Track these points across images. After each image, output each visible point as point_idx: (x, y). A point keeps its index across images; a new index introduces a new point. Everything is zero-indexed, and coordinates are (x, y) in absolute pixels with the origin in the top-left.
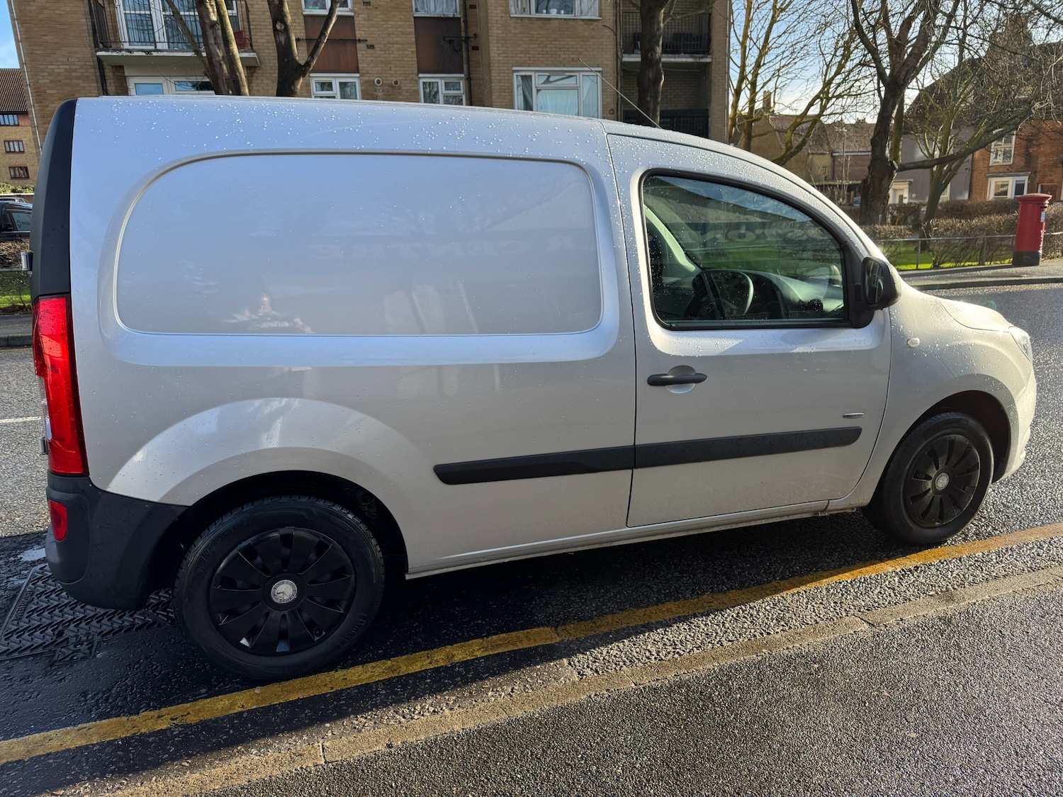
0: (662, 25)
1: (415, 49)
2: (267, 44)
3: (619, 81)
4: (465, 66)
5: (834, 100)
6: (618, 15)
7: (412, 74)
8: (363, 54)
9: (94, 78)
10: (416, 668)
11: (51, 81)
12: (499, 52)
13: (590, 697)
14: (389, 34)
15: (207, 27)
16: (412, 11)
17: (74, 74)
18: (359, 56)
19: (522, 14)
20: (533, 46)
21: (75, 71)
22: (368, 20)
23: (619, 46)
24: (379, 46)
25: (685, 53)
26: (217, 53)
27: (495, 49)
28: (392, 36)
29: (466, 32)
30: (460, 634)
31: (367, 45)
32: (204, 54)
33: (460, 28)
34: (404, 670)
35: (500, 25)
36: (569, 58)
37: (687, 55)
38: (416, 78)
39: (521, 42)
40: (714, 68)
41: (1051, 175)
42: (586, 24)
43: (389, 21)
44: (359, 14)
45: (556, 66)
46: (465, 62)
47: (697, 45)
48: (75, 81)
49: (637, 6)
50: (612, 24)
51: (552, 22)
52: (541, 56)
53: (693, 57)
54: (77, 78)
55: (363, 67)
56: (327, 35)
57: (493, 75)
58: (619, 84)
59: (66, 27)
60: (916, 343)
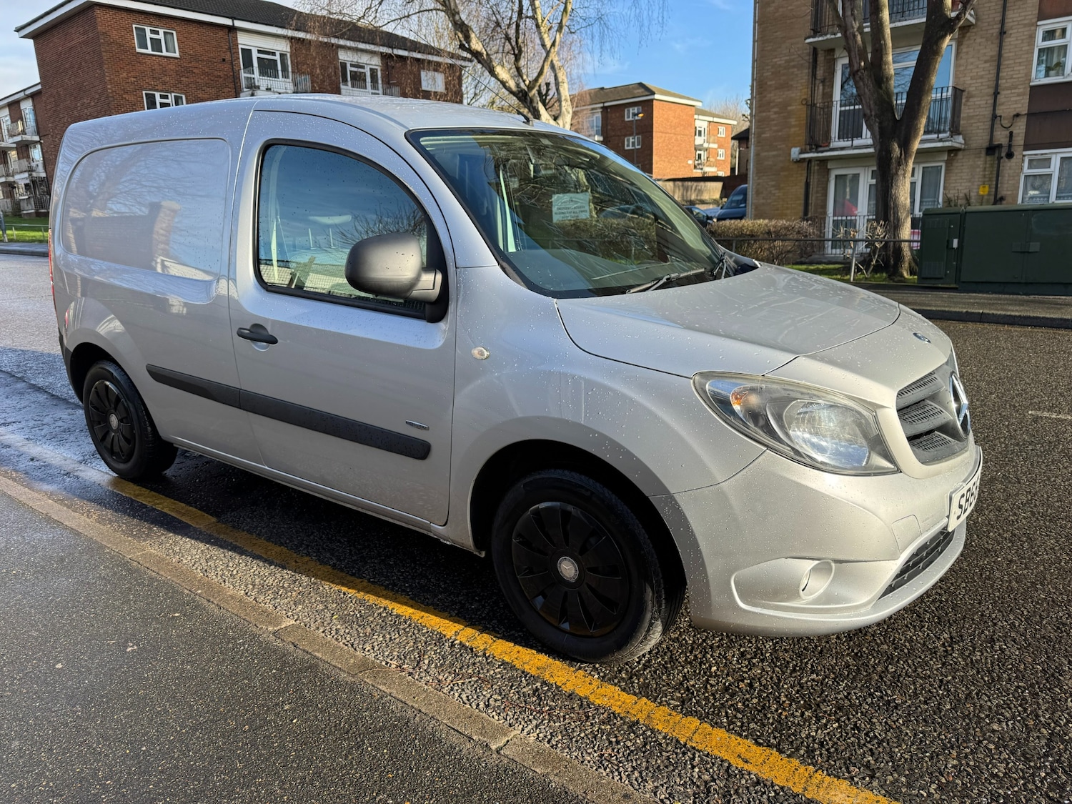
9: (807, 64)
11: (773, 73)
17: (792, 64)
21: (793, 60)
48: (791, 70)
54: (794, 67)
59: (793, 20)
60: (483, 354)
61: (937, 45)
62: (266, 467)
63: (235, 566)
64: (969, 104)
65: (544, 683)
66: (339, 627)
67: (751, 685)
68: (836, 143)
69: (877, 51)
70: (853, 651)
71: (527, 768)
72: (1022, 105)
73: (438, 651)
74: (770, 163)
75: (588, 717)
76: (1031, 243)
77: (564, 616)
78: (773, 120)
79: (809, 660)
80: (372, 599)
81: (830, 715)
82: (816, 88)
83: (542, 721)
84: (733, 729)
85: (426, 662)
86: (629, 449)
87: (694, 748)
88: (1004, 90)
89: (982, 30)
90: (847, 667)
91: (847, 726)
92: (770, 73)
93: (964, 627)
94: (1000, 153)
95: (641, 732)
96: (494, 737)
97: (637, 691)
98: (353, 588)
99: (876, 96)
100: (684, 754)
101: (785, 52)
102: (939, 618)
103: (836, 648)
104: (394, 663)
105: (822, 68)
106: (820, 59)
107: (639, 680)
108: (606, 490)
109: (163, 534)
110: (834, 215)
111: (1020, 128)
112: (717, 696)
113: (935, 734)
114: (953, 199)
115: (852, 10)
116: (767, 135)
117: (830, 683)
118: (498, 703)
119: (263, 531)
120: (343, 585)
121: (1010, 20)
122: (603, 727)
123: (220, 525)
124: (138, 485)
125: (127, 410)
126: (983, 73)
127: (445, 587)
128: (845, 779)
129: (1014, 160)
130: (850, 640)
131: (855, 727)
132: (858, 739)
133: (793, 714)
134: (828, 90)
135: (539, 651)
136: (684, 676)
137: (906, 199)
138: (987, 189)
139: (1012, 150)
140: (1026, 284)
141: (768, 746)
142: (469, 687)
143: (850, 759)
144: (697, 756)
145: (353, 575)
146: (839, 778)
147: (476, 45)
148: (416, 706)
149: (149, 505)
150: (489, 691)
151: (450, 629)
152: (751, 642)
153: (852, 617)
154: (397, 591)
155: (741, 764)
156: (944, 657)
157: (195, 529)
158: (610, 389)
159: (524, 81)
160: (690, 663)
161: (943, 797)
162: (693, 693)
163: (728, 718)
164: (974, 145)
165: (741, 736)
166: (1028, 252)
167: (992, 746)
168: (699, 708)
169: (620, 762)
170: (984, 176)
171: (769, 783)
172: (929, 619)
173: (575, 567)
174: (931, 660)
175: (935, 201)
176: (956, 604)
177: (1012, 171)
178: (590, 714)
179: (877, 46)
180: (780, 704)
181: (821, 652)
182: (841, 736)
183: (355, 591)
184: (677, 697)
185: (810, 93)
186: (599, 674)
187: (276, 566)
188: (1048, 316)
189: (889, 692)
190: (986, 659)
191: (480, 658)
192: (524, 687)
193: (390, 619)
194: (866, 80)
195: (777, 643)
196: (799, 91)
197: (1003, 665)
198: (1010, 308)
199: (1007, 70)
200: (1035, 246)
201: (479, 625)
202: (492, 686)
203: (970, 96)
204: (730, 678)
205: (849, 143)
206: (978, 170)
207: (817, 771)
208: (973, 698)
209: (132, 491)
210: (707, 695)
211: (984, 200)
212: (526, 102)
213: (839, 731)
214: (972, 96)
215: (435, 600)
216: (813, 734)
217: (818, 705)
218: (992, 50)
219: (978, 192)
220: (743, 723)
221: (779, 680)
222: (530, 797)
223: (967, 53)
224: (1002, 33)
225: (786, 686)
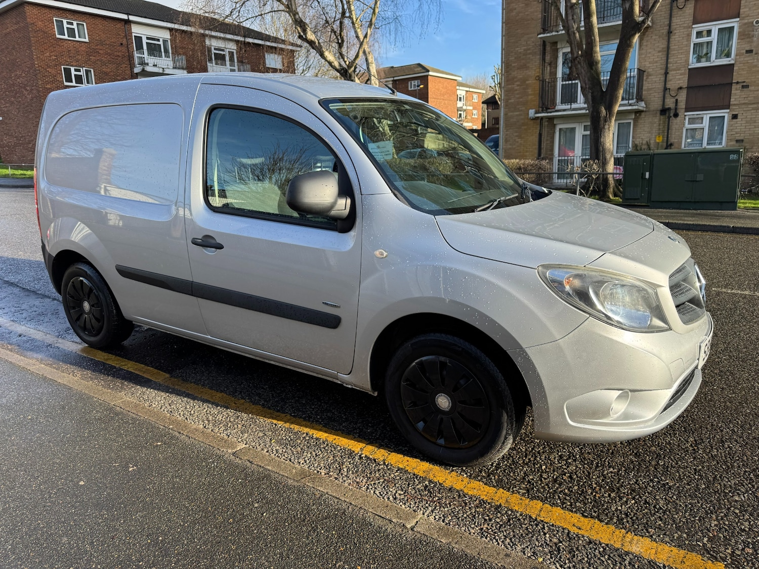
9: (539, 52)
11: (515, 58)
17: (529, 52)
21: (529, 49)
48: (528, 56)
54: (530, 54)
59: (529, 22)
60: (382, 255)
61: (630, 40)
62: (210, 337)
63: (191, 408)
64: (648, 80)
65: (430, 481)
66: (277, 448)
67: (570, 477)
68: (560, 106)
69: (589, 44)
70: (633, 452)
71: (435, 540)
72: (683, 81)
73: (352, 462)
74: (515, 120)
75: (466, 504)
76: (698, 175)
77: (440, 434)
78: (516, 90)
79: (606, 459)
80: (296, 428)
81: (627, 495)
82: (545, 69)
83: (435, 508)
84: (566, 507)
85: (345, 470)
86: (492, 318)
87: (542, 521)
88: (671, 71)
89: (656, 30)
90: (632, 463)
91: (641, 502)
92: (514, 58)
93: (702, 433)
94: (669, 114)
95: (504, 512)
96: (407, 519)
97: (495, 485)
98: (281, 420)
99: (589, 74)
100: (537, 525)
101: (523, 43)
102: (684, 428)
103: (622, 450)
104: (323, 472)
105: (549, 55)
106: (548, 49)
107: (494, 477)
108: (473, 347)
109: (133, 387)
110: (559, 156)
111: (682, 97)
112: (550, 485)
113: (699, 505)
114: (639, 145)
115: (573, 16)
116: (512, 101)
117: (623, 474)
118: (402, 497)
119: (206, 382)
120: (273, 418)
121: (675, 24)
122: (478, 510)
123: (173, 379)
124: (105, 352)
125: (97, 297)
126: (657, 59)
127: (346, 418)
128: (647, 537)
129: (679, 119)
130: (630, 445)
131: (646, 502)
132: (650, 510)
133: (603, 495)
134: (553, 70)
135: (422, 460)
136: (525, 473)
137: (610, 145)
138: (661, 138)
139: (678, 112)
140: (695, 202)
141: (591, 517)
142: (379, 486)
143: (647, 524)
144: (546, 526)
145: (278, 411)
146: (643, 536)
147: (311, 36)
148: (348, 500)
149: (117, 366)
150: (394, 488)
151: (356, 446)
152: (565, 449)
153: (643, 428)
154: (313, 421)
155: (576, 531)
156: (694, 453)
157: (155, 383)
158: (478, 277)
159: (345, 62)
160: (527, 464)
161: (713, 546)
162: (533, 484)
163: (560, 500)
164: (652, 108)
165: (572, 511)
166: (696, 181)
167: (737, 511)
168: (540, 494)
169: (495, 533)
170: (659, 129)
171: (598, 542)
172: (678, 429)
173: (449, 400)
174: (686, 456)
175: (626, 146)
176: (694, 418)
177: (678, 126)
178: (467, 501)
179: (589, 40)
180: (594, 490)
181: (612, 453)
182: (638, 509)
183: (282, 423)
184: (523, 487)
185: (541, 72)
186: (466, 474)
187: (221, 407)
188: (712, 224)
189: (663, 478)
190: (721, 454)
191: (382, 466)
192: (418, 485)
193: (312, 441)
194: (582, 63)
195: (582, 448)
196: (534, 69)
197: (733, 458)
198: (686, 219)
199: (673, 57)
200: (700, 177)
201: (376, 443)
202: (395, 485)
203: (649, 75)
204: (556, 473)
205: (569, 107)
206: (655, 125)
207: (627, 533)
208: (718, 480)
209: (101, 356)
210: (543, 485)
211: (659, 146)
212: (346, 77)
213: (636, 505)
214: (650, 75)
215: (341, 427)
216: (620, 508)
217: (619, 489)
218: (662, 44)
219: (655, 140)
220: (571, 503)
221: (589, 473)
222: (442, 559)
223: (647, 45)
224: (670, 32)
225: (594, 477)
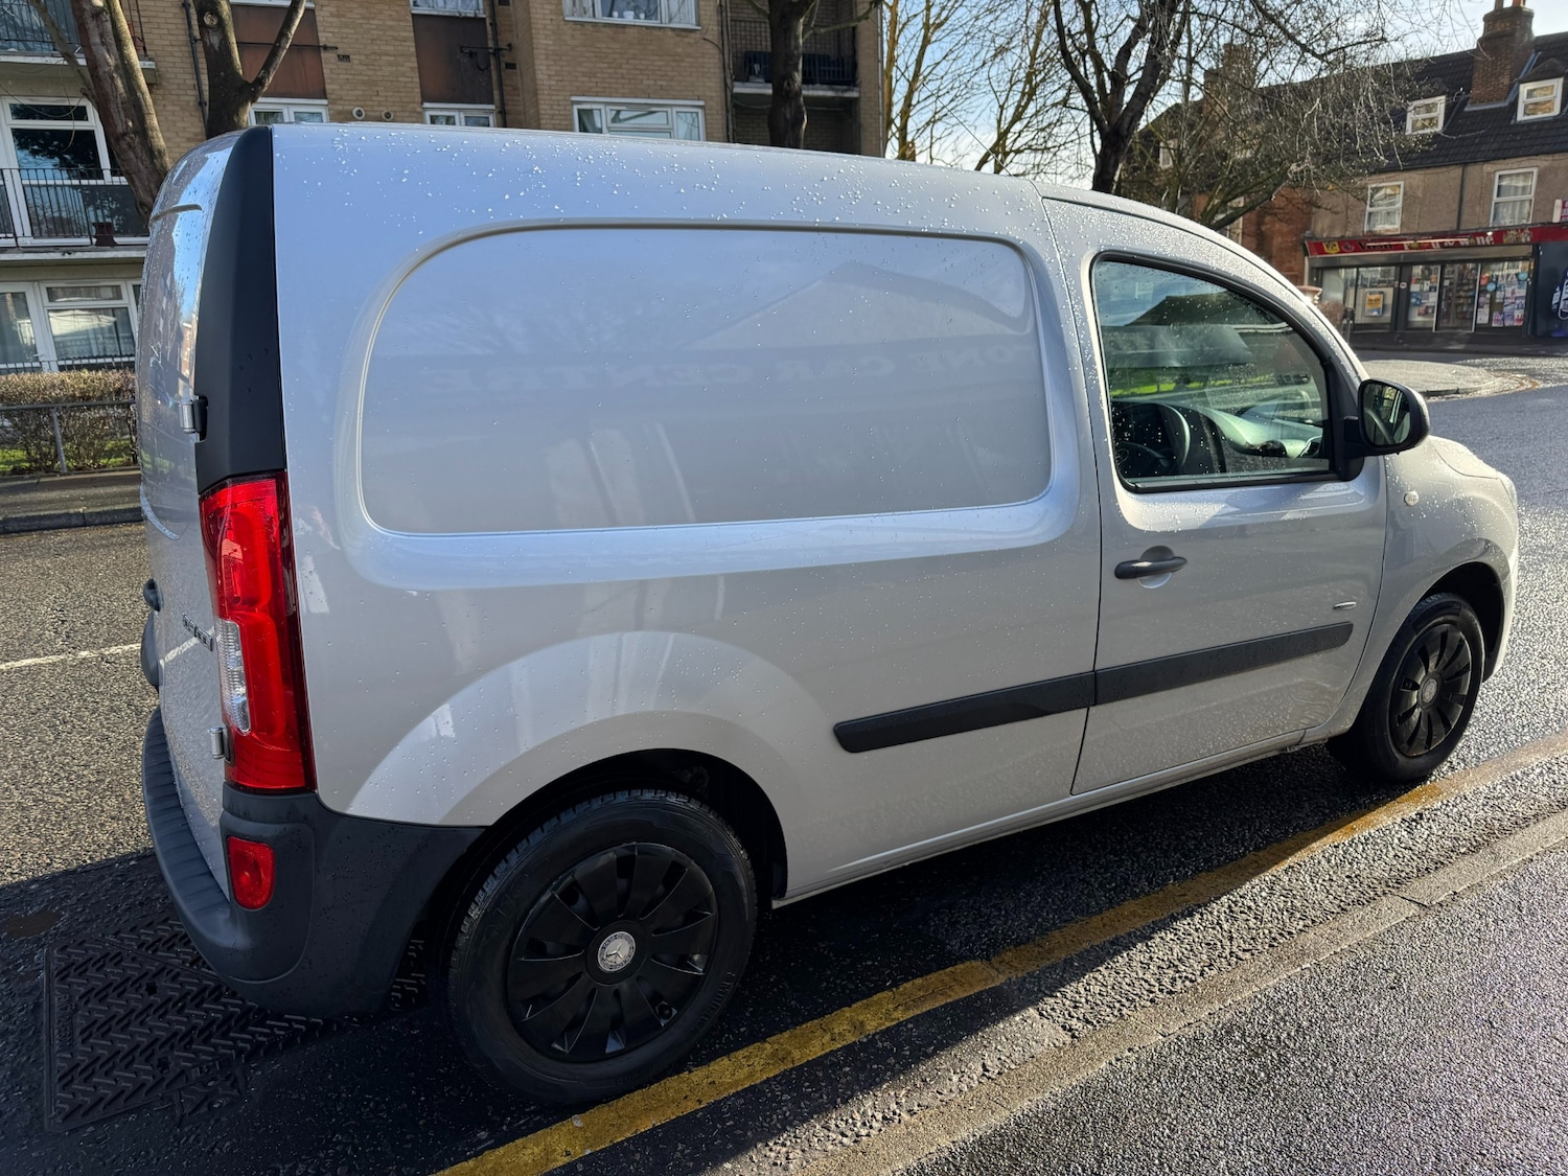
0: (801, 41)
1: (416, 65)
2: (170, 49)
3: (730, 122)
4: (496, 93)
5: (1012, 154)
6: (725, 24)
7: (414, 102)
8: (331, 69)
10: (816, 1050)
12: (550, 73)
13: (1111, 1064)
14: (373, 40)
15: (87, 15)
16: (409, 5)
18: (325, 71)
19: (581, 16)
20: (602, 65)
22: (338, 15)
23: (727, 71)
24: (358, 57)
25: (822, 83)
26: (105, 58)
27: (544, 68)
28: (378, 42)
29: (496, 41)
30: (852, 986)
31: (338, 56)
32: (82, 62)
33: (486, 34)
34: (800, 1056)
35: (549, 33)
36: (655, 85)
37: (825, 86)
38: (419, 110)
39: (584, 59)
40: (863, 105)
41: (1290, 262)
42: (677, 35)
43: (373, 19)
44: (322, 6)
45: (636, 97)
46: (495, 86)
47: (838, 72)
49: (764, 12)
50: (716, 37)
51: (627, 30)
52: (614, 81)
53: (833, 90)
55: (334, 90)
56: (291, 37)
57: (541, 107)
58: (730, 126)
60: (1414, 499)
89: (170, 94)
179: (133, 99)
194: (138, 150)
218: (192, 126)
224: (203, 104)
